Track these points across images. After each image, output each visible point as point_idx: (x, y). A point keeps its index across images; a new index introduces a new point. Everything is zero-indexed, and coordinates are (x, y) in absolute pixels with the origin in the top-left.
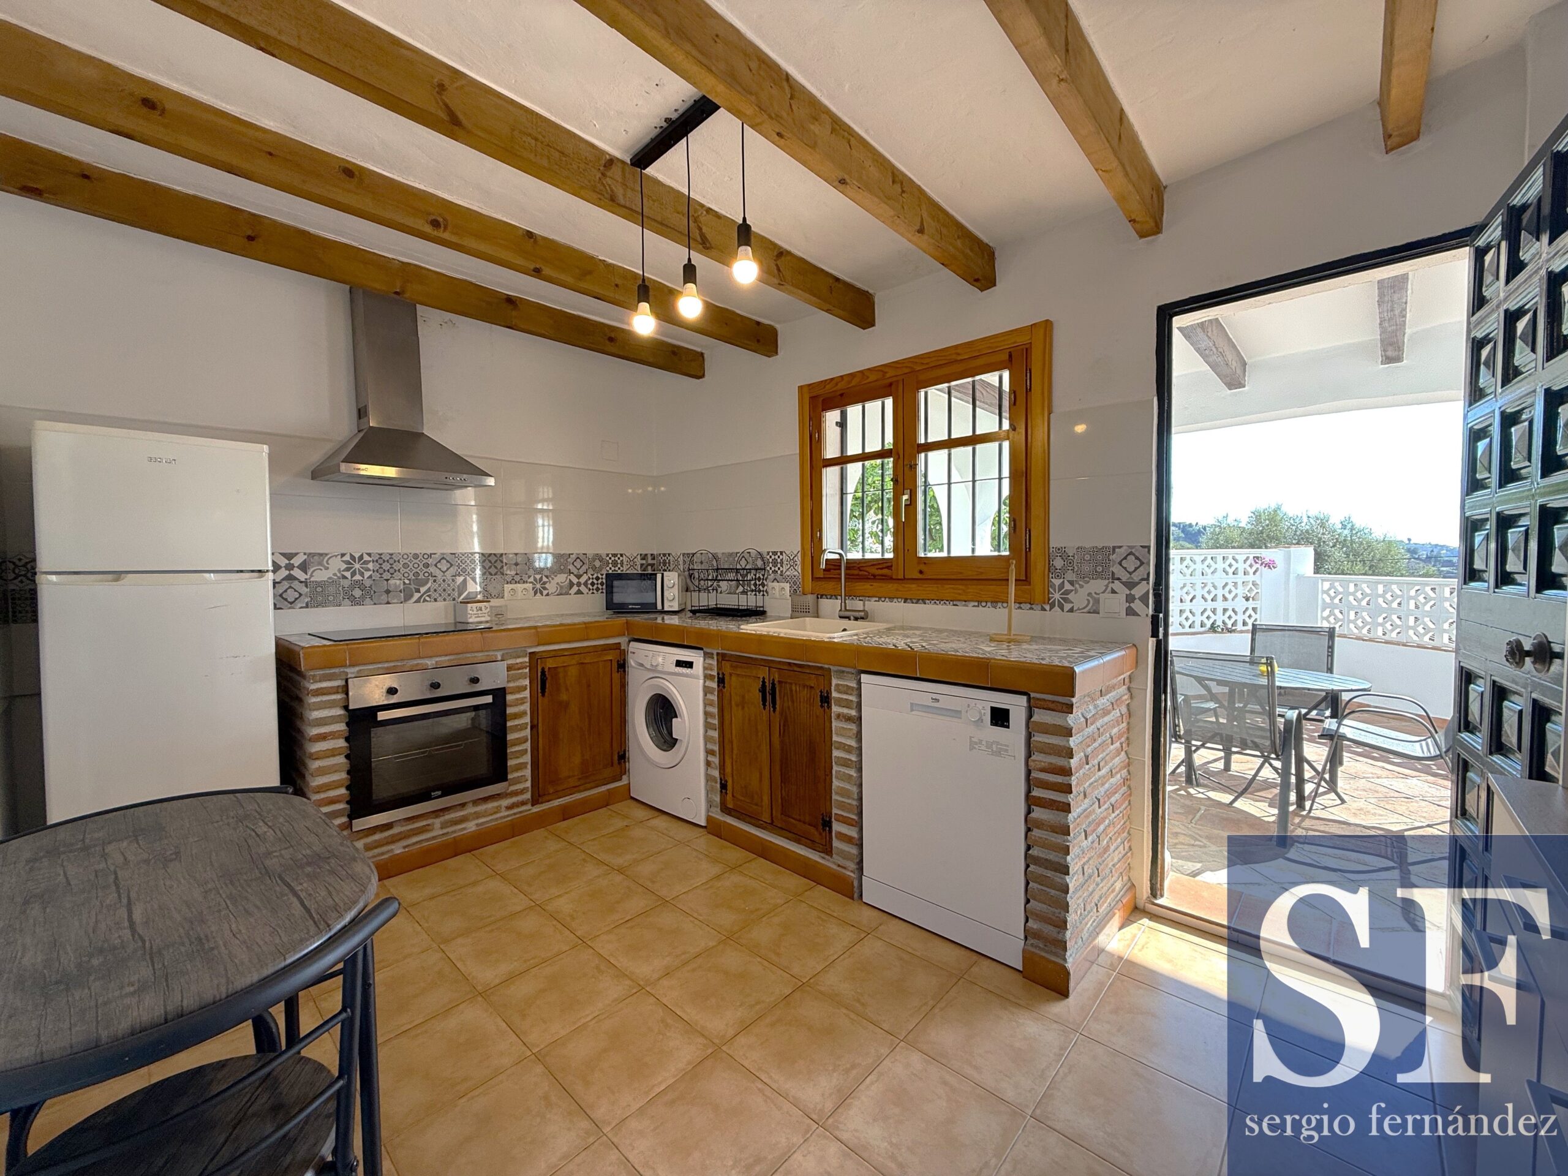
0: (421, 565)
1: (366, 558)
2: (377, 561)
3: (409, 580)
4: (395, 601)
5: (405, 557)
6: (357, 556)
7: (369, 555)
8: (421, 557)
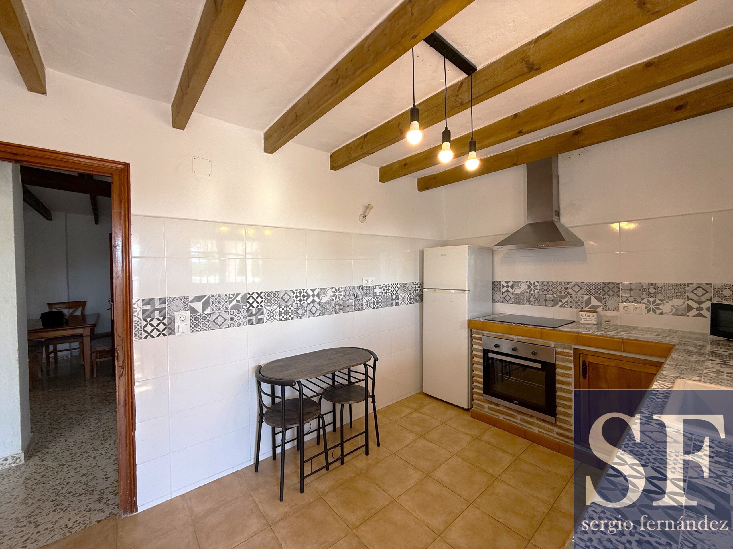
0: (563, 288)
1: (536, 283)
2: (541, 285)
3: (557, 295)
4: (549, 305)
5: (555, 283)
6: (532, 282)
7: (538, 282)
8: (563, 284)
